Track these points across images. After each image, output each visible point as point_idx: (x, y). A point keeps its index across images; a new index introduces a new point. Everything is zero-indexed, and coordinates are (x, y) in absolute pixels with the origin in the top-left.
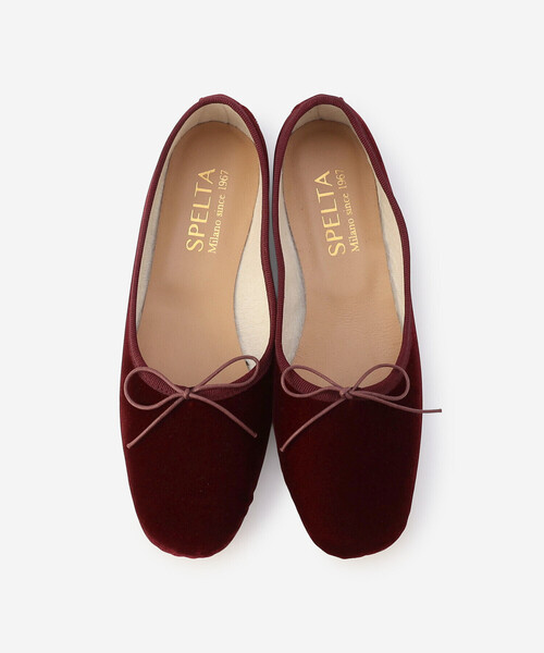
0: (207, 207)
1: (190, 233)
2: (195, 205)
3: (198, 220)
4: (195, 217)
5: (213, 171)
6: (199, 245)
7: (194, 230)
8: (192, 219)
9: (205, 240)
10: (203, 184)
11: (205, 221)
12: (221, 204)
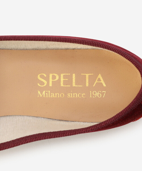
0: (74, 85)
1: (51, 76)
2: (74, 75)
3: (62, 79)
4: (65, 77)
5: (104, 85)
6: (43, 83)
7: (54, 77)
8: (62, 75)
9: (47, 88)
10: (92, 79)
11: (62, 85)
12: (77, 95)
